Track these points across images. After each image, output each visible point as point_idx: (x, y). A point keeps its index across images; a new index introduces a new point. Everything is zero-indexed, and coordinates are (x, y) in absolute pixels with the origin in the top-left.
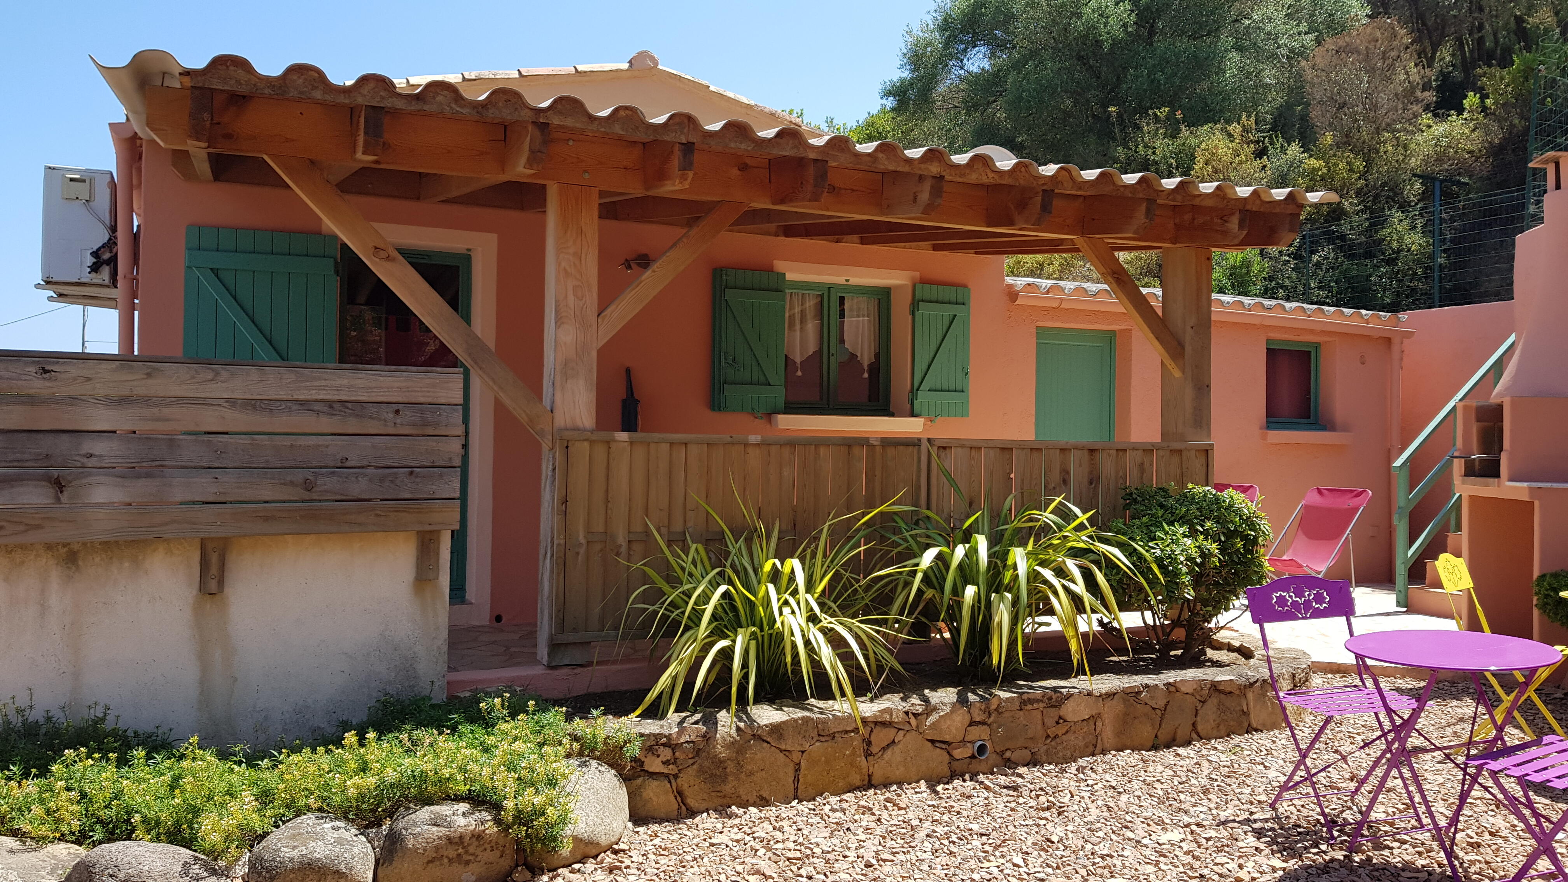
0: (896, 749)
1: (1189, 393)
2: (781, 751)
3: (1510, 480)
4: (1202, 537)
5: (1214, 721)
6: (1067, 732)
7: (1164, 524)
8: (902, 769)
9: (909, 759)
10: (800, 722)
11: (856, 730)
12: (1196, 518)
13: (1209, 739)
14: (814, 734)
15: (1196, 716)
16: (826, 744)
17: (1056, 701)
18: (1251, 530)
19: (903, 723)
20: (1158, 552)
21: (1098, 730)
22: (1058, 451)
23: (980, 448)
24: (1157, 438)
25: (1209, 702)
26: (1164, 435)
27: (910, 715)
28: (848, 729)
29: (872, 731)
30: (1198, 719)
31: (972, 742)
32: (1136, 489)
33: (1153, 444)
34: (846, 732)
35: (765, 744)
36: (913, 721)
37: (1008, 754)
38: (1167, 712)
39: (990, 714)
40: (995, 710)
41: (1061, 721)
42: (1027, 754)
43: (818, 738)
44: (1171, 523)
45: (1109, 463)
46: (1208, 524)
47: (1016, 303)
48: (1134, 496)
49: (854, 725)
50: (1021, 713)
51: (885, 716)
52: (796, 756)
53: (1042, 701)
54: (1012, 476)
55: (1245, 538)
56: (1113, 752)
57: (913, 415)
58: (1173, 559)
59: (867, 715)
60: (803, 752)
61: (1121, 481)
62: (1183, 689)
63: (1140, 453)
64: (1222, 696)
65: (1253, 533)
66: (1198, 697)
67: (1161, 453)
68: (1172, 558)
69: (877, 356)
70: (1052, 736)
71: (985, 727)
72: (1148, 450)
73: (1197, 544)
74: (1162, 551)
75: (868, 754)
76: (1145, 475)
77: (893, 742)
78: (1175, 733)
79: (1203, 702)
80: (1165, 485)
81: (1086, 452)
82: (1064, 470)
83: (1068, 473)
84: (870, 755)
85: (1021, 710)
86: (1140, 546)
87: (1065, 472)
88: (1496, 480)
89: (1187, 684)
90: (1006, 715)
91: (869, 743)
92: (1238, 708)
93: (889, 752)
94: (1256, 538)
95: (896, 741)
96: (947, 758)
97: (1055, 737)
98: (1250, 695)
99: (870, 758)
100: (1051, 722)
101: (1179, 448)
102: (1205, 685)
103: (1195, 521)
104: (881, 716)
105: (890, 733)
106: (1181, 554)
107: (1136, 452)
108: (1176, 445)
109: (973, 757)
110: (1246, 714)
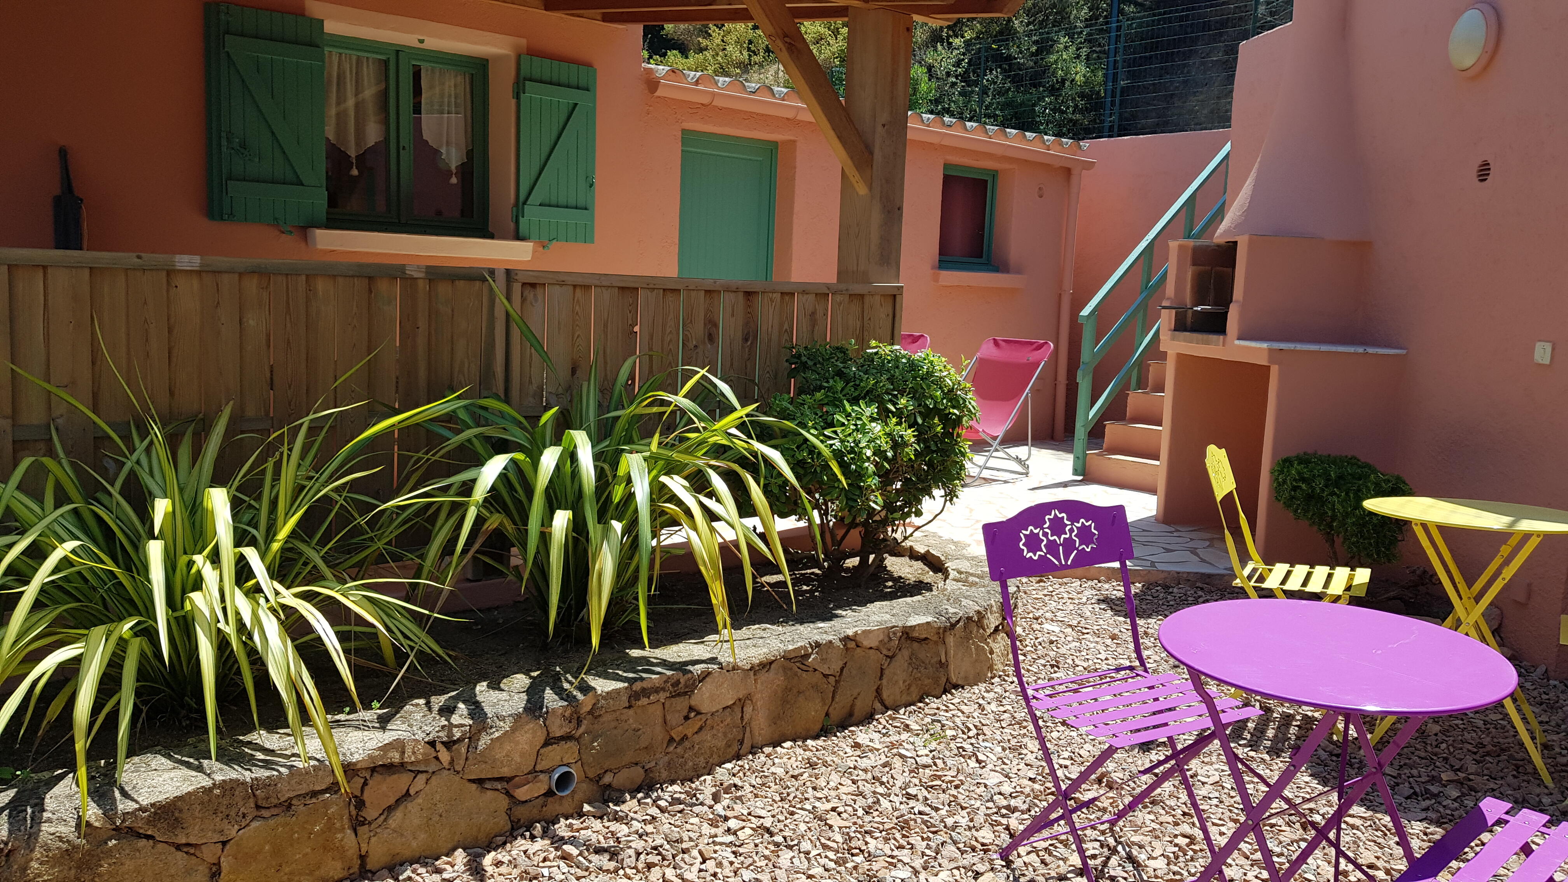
0: (412, 807)
1: (876, 217)
2: (178, 847)
3: (1238, 339)
4: (894, 420)
5: (904, 682)
6: (701, 728)
7: (845, 402)
8: (422, 836)
9: (436, 818)
10: (217, 791)
11: (334, 787)
12: (888, 393)
13: (896, 709)
14: (249, 808)
15: (881, 678)
16: (272, 822)
17: (686, 686)
18: (954, 407)
19: (426, 761)
20: (837, 444)
21: (747, 717)
22: (703, 293)
23: (589, 287)
24: (831, 277)
25: (899, 656)
26: (841, 274)
27: (439, 746)
28: (317, 788)
29: (365, 784)
30: (884, 682)
31: (549, 771)
32: (806, 348)
33: (828, 286)
34: (314, 794)
35: (143, 842)
36: (445, 756)
37: (607, 779)
38: (843, 677)
39: (579, 722)
40: (589, 713)
41: (693, 714)
42: (637, 773)
43: (255, 813)
44: (854, 401)
45: (771, 311)
46: (903, 401)
47: (657, 94)
48: (804, 359)
49: (330, 780)
50: (631, 712)
51: (391, 754)
52: (209, 854)
53: (663, 689)
54: (637, 329)
55: (945, 419)
56: (767, 750)
57: (518, 237)
58: (858, 454)
59: (356, 758)
60: (224, 843)
61: (786, 337)
62: (866, 643)
63: (812, 297)
64: (915, 645)
65: (956, 411)
66: (885, 652)
67: (839, 298)
68: (855, 453)
69: (470, 154)
70: (677, 739)
71: (570, 744)
72: (822, 294)
73: (887, 430)
74: (842, 441)
75: (357, 823)
76: (817, 328)
77: (407, 794)
78: (853, 706)
79: (891, 658)
80: (842, 343)
81: (741, 295)
82: (710, 321)
83: (716, 326)
84: (363, 824)
85: (630, 707)
86: (813, 435)
87: (711, 324)
88: (1221, 337)
89: (871, 635)
90: (606, 718)
91: (360, 804)
92: (935, 660)
93: (398, 814)
94: (959, 418)
95: (412, 792)
96: (503, 802)
97: (682, 739)
98: (951, 640)
99: (361, 830)
100: (675, 718)
101: (861, 292)
102: (894, 633)
103: (886, 397)
104: (382, 757)
105: (401, 781)
106: (868, 447)
107: (806, 296)
108: (858, 288)
109: (549, 793)
110: (943, 665)
